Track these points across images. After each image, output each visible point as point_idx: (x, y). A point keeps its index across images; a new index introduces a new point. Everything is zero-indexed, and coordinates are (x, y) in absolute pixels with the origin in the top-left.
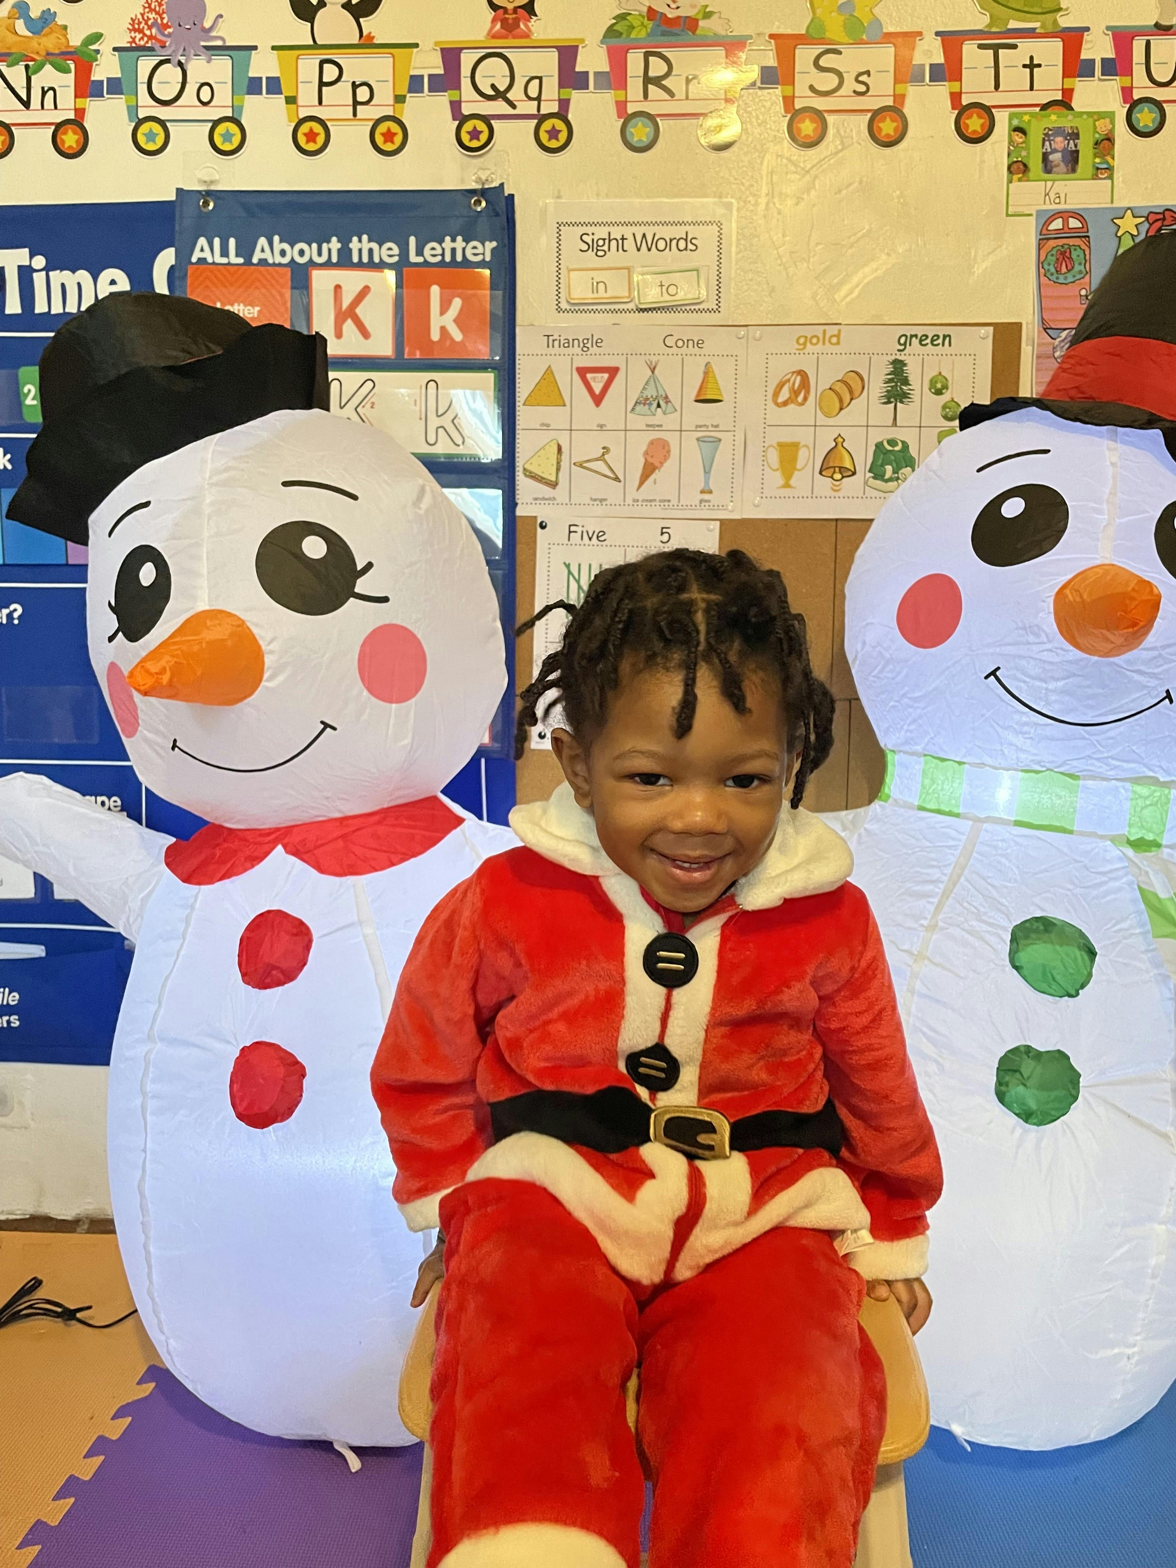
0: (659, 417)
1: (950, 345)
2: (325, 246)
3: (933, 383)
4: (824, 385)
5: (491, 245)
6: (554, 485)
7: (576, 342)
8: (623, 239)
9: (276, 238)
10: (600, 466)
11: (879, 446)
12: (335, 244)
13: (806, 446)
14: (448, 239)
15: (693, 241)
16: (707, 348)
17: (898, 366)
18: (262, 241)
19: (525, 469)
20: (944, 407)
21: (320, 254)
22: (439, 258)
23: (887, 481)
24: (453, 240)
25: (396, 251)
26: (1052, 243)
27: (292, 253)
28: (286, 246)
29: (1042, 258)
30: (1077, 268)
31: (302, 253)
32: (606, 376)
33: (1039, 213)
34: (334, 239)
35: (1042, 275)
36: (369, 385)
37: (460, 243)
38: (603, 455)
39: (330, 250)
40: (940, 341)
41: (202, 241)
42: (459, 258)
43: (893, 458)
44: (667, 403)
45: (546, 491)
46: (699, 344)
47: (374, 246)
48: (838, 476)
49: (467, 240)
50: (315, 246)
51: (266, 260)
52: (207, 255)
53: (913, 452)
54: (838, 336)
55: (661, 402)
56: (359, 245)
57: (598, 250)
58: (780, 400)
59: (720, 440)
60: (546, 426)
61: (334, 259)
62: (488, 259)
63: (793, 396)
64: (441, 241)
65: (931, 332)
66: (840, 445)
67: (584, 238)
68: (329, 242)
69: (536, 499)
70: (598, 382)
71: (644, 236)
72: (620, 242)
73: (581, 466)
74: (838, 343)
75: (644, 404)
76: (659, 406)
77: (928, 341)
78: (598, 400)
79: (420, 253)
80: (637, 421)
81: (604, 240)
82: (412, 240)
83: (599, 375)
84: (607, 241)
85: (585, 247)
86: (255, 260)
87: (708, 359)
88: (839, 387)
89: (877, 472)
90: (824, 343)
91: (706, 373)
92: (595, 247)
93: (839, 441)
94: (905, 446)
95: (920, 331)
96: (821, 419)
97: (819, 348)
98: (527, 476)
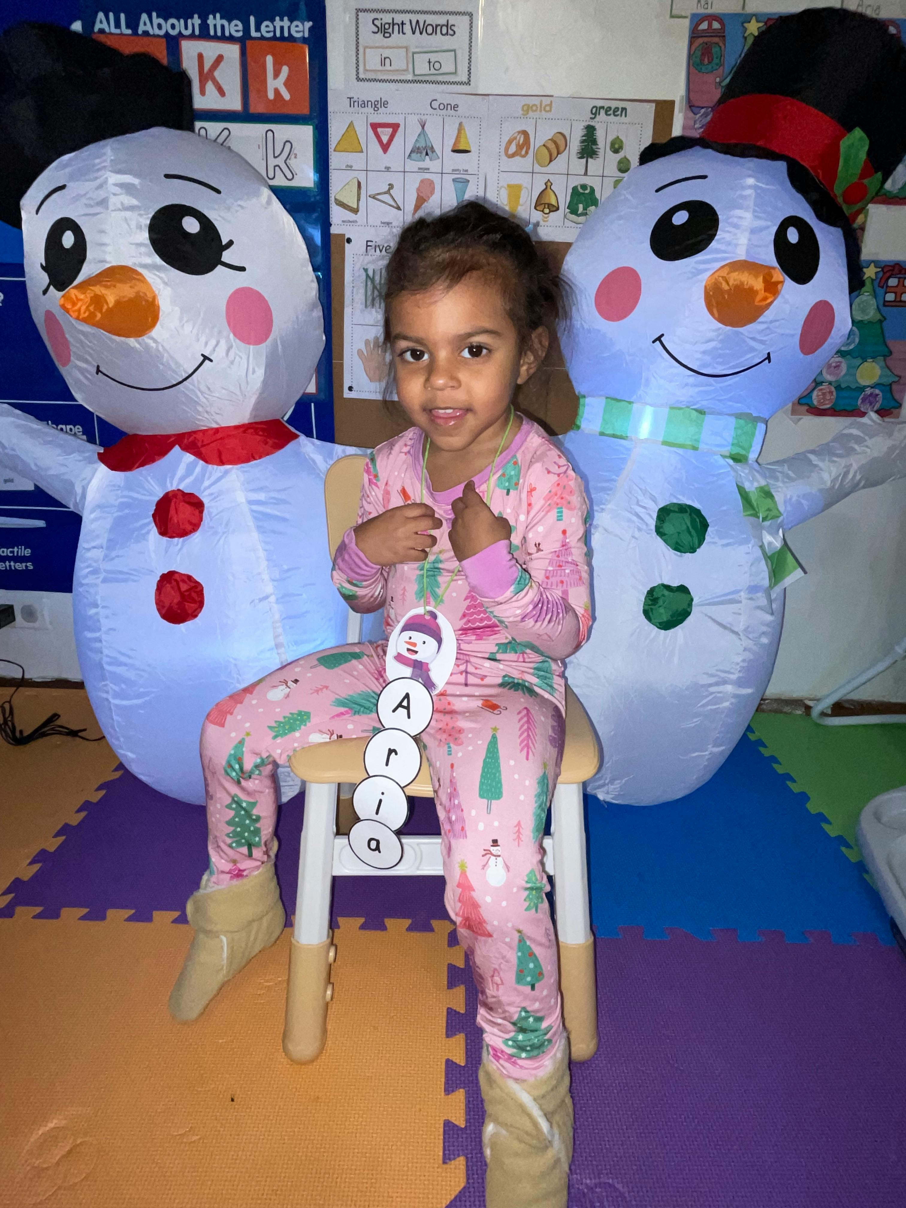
0: (427, 163)
1: (626, 116)
2: (189, 21)
3: (613, 144)
4: (539, 143)
5: (308, 25)
6: (355, 211)
7: (370, 103)
8: (403, 23)
9: (154, 14)
10: (386, 198)
11: (575, 189)
12: (197, 21)
13: (526, 188)
14: (277, 18)
15: (453, 27)
16: (461, 111)
17: (590, 130)
18: (144, 17)
19: (336, 199)
20: (620, 162)
21: (186, 28)
22: (272, 34)
23: (579, 215)
25: (240, 27)
26: (700, 41)
27: (167, 26)
28: (161, 21)
29: (692, 53)
30: (716, 61)
31: (173, 26)
32: (391, 130)
33: (694, 16)
34: (196, 16)
35: (691, 66)
36: (226, 133)
37: (286, 23)
38: (389, 189)
39: (193, 25)
40: (619, 112)
41: (101, 15)
42: (286, 34)
43: (583, 198)
44: (432, 152)
45: (350, 216)
46: (455, 108)
47: (225, 23)
48: (547, 211)
49: (291, 21)
50: (182, 21)
51: (148, 32)
52: (105, 26)
53: (597, 195)
54: (550, 105)
55: (428, 151)
56: (214, 22)
57: (385, 32)
58: (510, 152)
59: (469, 181)
60: (349, 168)
61: (197, 32)
62: (306, 35)
63: (519, 150)
64: (272, 20)
65: (614, 105)
66: (549, 187)
67: (376, 22)
68: (192, 18)
69: (343, 221)
70: (385, 134)
71: (418, 21)
72: (401, 26)
73: (374, 198)
75: (417, 152)
76: (427, 154)
77: (611, 112)
78: (385, 147)
79: (258, 29)
80: (412, 165)
81: (389, 24)
82: (252, 19)
83: (387, 129)
84: (391, 25)
85: (376, 30)
86: (140, 32)
87: (461, 120)
88: (550, 145)
89: (573, 209)
90: (541, 111)
91: (459, 131)
92: (384, 30)
93: (548, 185)
94: (593, 190)
95: (606, 104)
96: (537, 168)
97: (537, 115)
98: (337, 204)
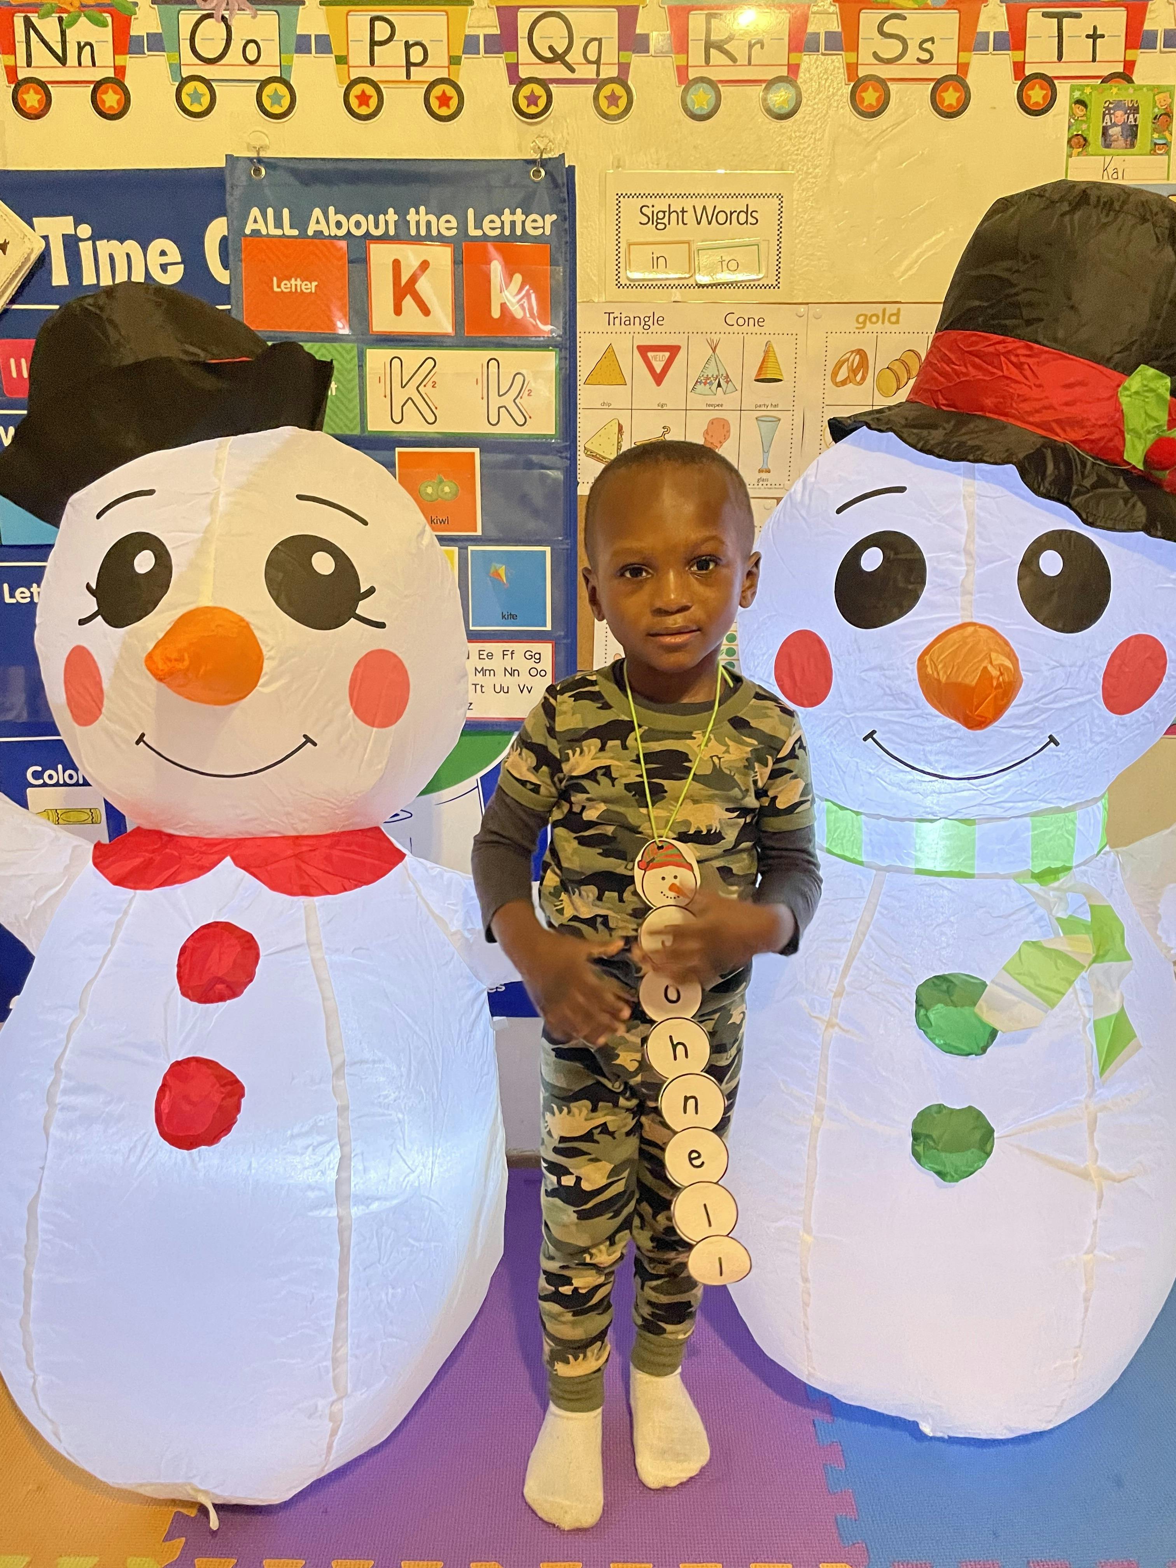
0: (719, 396)
2: (381, 217)
4: (882, 364)
5: (551, 218)
7: (637, 320)
8: (683, 211)
9: (331, 209)
12: (392, 216)
14: (507, 211)
15: (754, 214)
16: (768, 327)
18: (317, 212)
19: (585, 448)
21: (377, 226)
22: (498, 231)
24: (513, 213)
25: (454, 223)
27: (348, 225)
28: (341, 218)
31: (358, 225)
32: (667, 354)
34: (391, 211)
36: (430, 363)
37: (519, 216)
39: (386, 222)
41: (255, 212)
42: (519, 232)
44: (727, 382)
46: (759, 322)
47: (432, 218)
49: (527, 214)
50: (371, 217)
51: (322, 232)
52: (261, 226)
54: (897, 315)
55: (721, 381)
56: (417, 218)
57: (658, 223)
58: (840, 378)
60: (606, 406)
61: (392, 232)
62: (548, 233)
63: (852, 375)
64: (500, 214)
67: (644, 210)
68: (385, 213)
70: (659, 361)
71: (704, 208)
72: (680, 214)
74: (897, 322)
75: (705, 384)
76: (719, 385)
78: (659, 378)
79: (478, 225)
80: (696, 400)
81: (664, 212)
82: (471, 212)
83: (661, 354)
84: (667, 214)
85: (645, 220)
86: (310, 232)
87: (767, 338)
88: (897, 366)
90: (883, 323)
91: (766, 352)
92: (655, 220)
96: (879, 399)
97: (878, 327)
98: (588, 456)
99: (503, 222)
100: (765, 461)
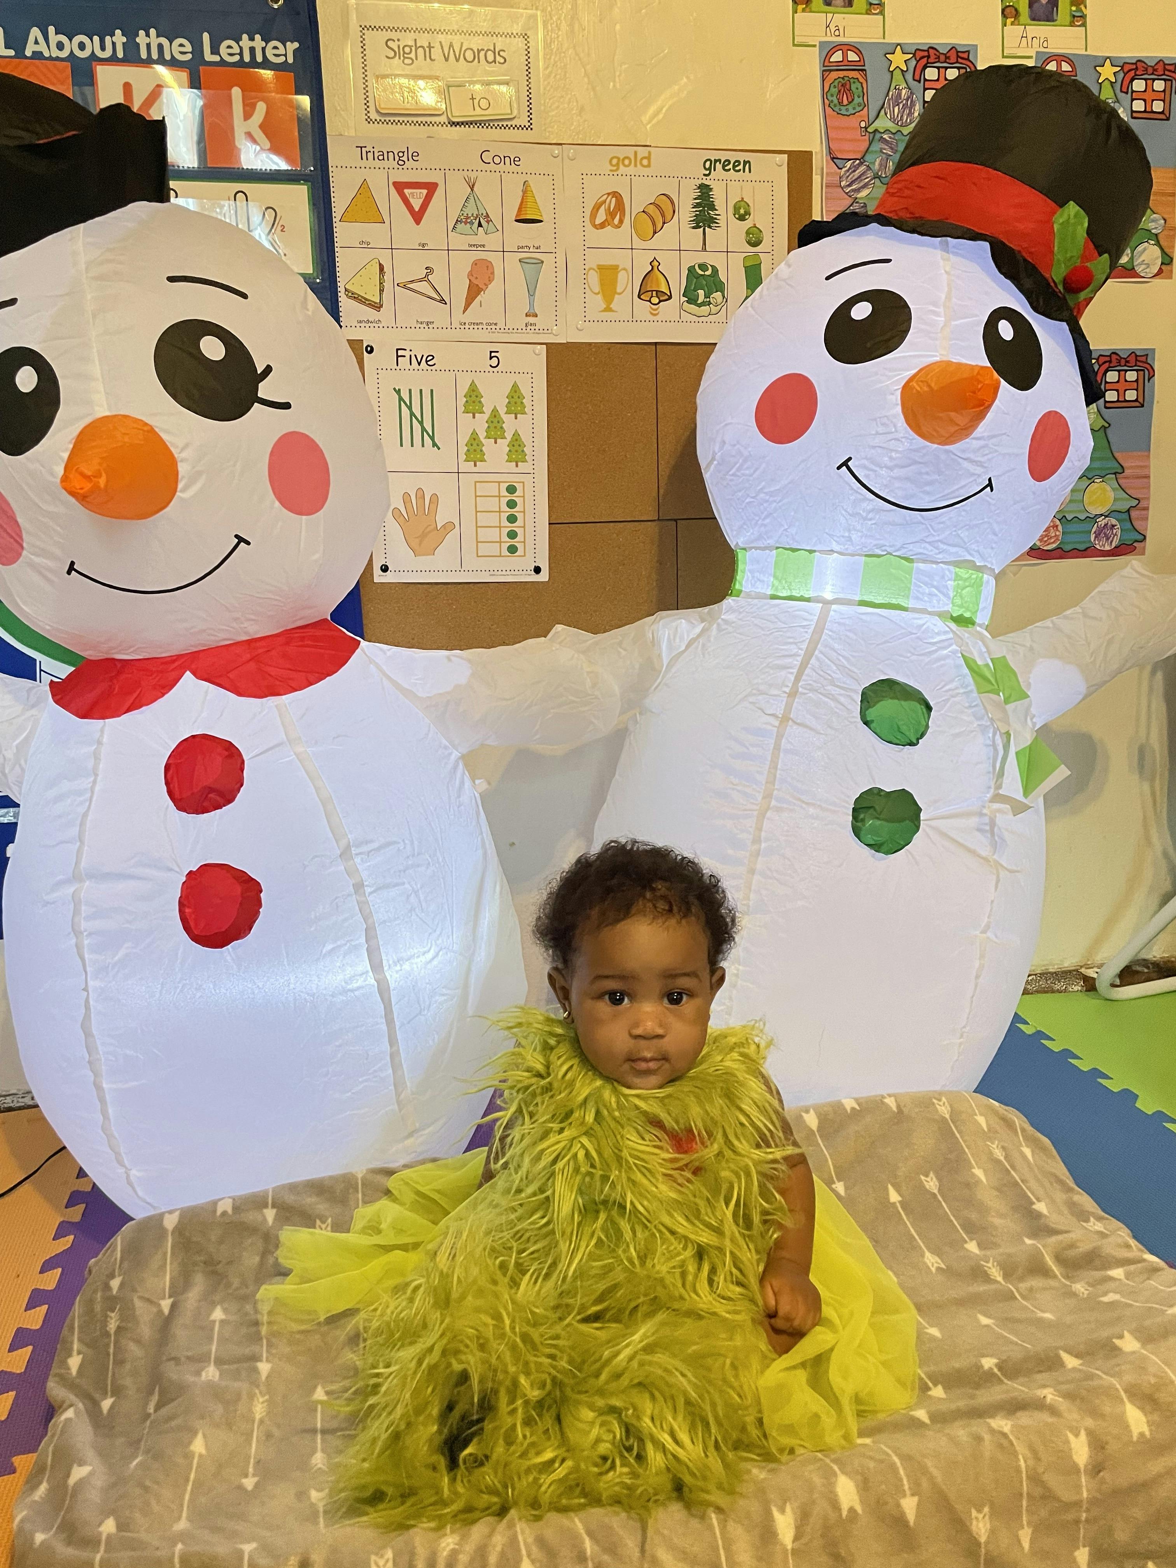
0: (481, 237)
1: (750, 171)
2: (108, 39)
3: (736, 209)
4: (638, 208)
5: (292, 46)
6: (378, 307)
7: (391, 155)
8: (430, 47)
9: (51, 29)
10: (423, 287)
11: (691, 270)
12: (119, 38)
13: (624, 269)
14: (245, 37)
15: (501, 53)
16: (524, 165)
17: (705, 191)
18: (35, 32)
19: (346, 290)
20: (748, 233)
21: (103, 48)
22: (237, 58)
23: (700, 305)
24: (252, 39)
25: (188, 48)
26: (834, 75)
27: (71, 46)
28: (63, 38)
29: (826, 89)
30: (857, 100)
31: (82, 46)
32: (425, 192)
33: (822, 44)
34: (118, 32)
35: (827, 107)
36: (172, 195)
37: (258, 43)
38: (427, 275)
39: (114, 44)
40: (741, 167)
42: (259, 59)
43: (704, 283)
44: (488, 222)
45: (371, 314)
46: (516, 161)
47: (164, 41)
48: (655, 300)
49: (266, 39)
50: (96, 39)
51: (41, 53)
53: (722, 277)
54: (649, 158)
55: (481, 221)
56: (147, 40)
57: (405, 58)
58: (598, 221)
59: (542, 262)
60: (365, 245)
61: (120, 55)
62: (290, 60)
63: (609, 218)
64: (238, 40)
65: (733, 157)
66: (656, 268)
67: (390, 43)
68: (112, 35)
69: (361, 322)
70: (416, 198)
71: (451, 46)
72: (427, 50)
73: (405, 287)
74: (649, 166)
75: (466, 223)
76: (480, 225)
77: (731, 166)
78: (418, 217)
79: (215, 51)
80: (458, 240)
81: (410, 47)
82: (206, 37)
83: (418, 191)
84: (413, 49)
85: (392, 54)
86: (28, 53)
87: (524, 178)
88: (652, 210)
89: (690, 297)
90: (636, 166)
91: (525, 192)
92: (402, 54)
93: (654, 265)
94: (715, 270)
95: (723, 156)
96: (637, 243)
97: (631, 170)
98: (350, 297)
99: (241, 48)
100: (531, 304)
